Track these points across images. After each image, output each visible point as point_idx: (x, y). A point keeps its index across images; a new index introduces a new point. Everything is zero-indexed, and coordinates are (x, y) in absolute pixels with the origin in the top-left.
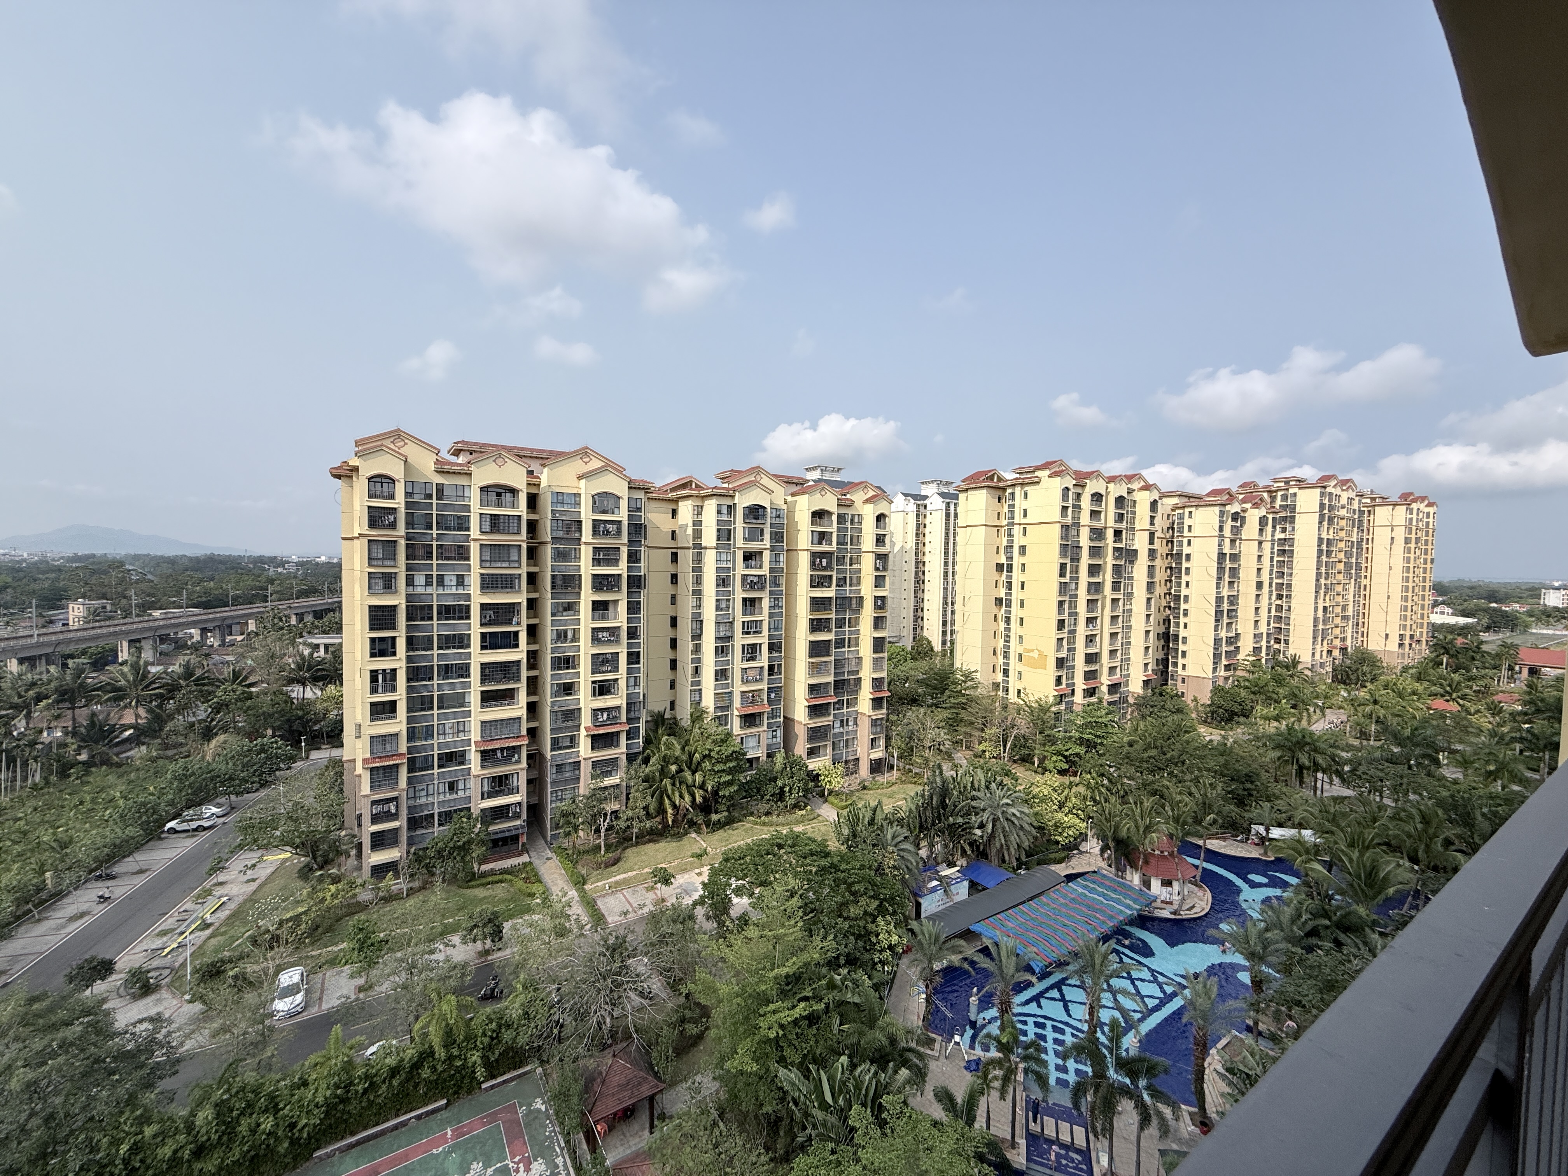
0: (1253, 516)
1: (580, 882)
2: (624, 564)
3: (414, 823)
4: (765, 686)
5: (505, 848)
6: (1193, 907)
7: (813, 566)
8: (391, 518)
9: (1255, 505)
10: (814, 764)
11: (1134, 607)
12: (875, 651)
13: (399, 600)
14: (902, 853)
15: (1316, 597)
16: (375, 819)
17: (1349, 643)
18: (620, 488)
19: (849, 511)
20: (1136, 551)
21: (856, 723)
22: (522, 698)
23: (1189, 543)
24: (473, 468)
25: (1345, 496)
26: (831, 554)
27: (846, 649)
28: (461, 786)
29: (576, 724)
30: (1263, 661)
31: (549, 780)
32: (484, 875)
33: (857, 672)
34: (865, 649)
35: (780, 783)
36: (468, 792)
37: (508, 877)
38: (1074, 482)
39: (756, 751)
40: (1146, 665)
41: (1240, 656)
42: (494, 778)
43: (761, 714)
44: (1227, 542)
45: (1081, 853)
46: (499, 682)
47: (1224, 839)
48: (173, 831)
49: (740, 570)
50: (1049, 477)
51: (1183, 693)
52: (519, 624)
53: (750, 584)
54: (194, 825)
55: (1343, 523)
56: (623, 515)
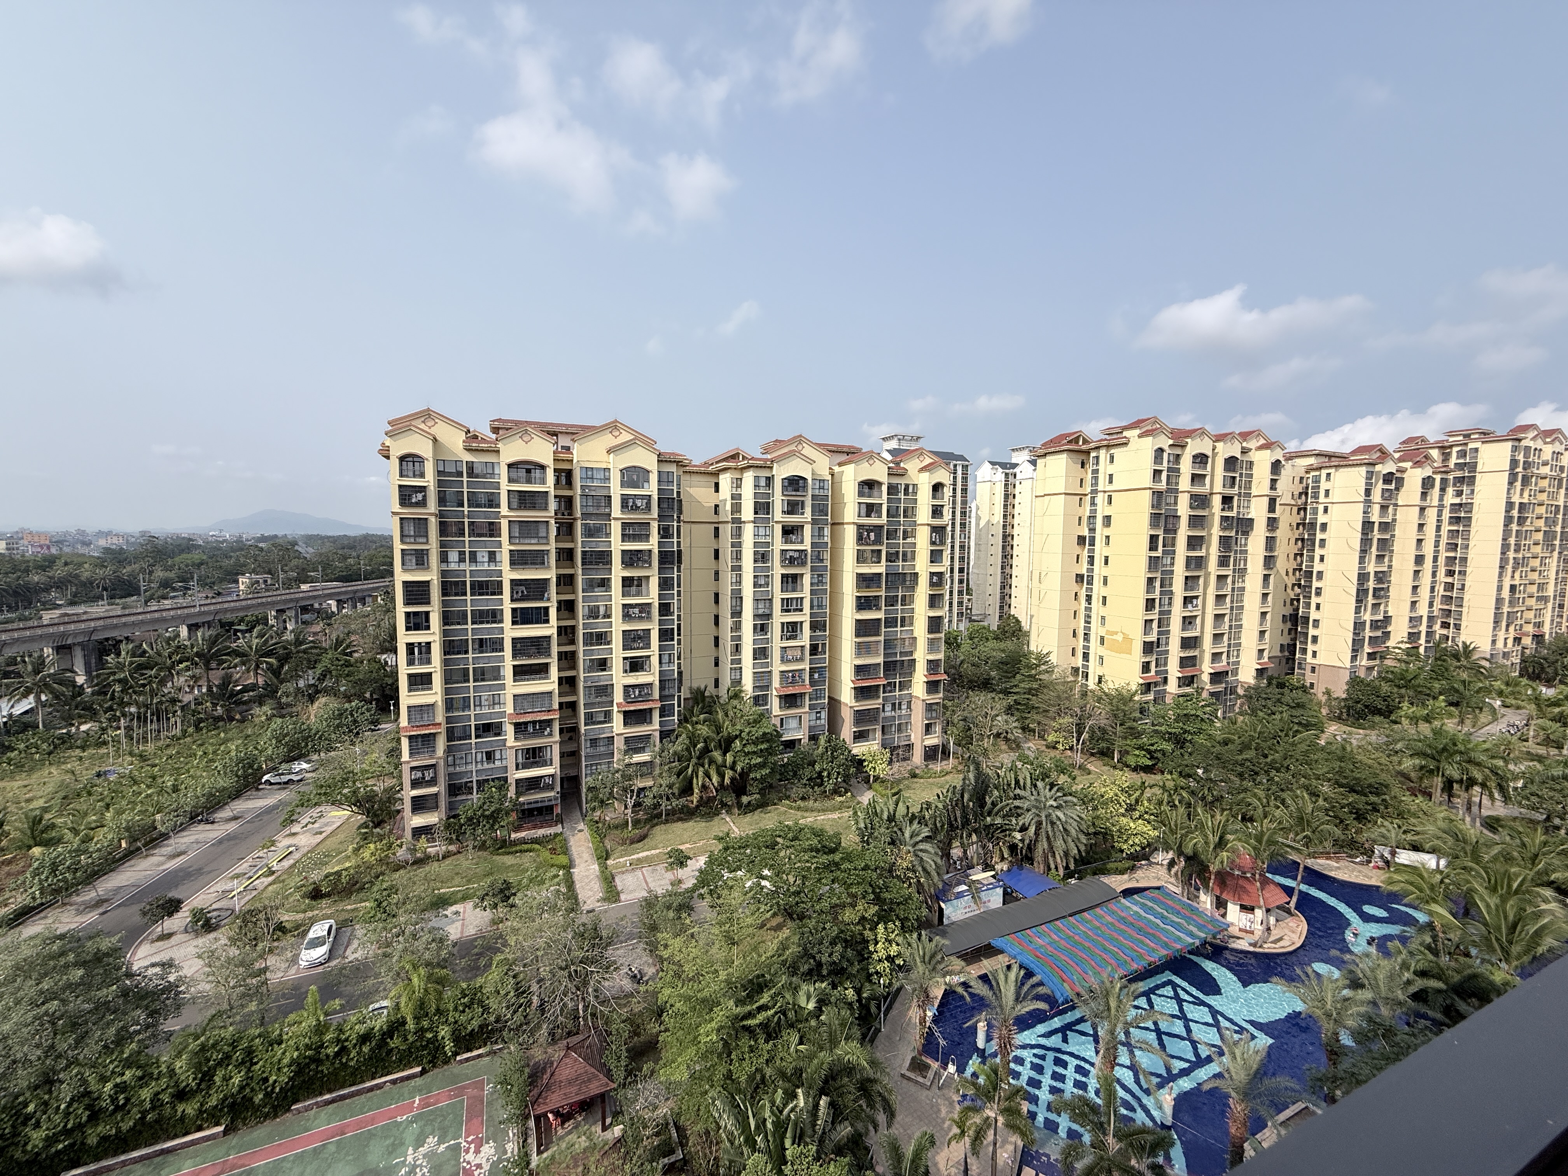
0: (1414, 477)
1: (603, 856)
2: (654, 539)
3: (454, 789)
4: (806, 666)
5: (541, 818)
6: (1281, 939)
7: (860, 539)
8: (420, 496)
9: (1417, 464)
10: (859, 749)
11: (1248, 585)
12: (930, 631)
13: (432, 576)
14: (920, 854)
15: (1501, 575)
16: (415, 784)
17: (1546, 629)
18: (650, 462)
19: (903, 481)
20: (1252, 520)
21: (909, 707)
22: (554, 673)
23: (1326, 510)
24: (500, 445)
25: (1547, 452)
26: (880, 527)
27: (899, 629)
28: (498, 756)
29: (609, 699)
30: (1422, 650)
31: (583, 754)
32: (515, 843)
33: (911, 653)
34: (920, 629)
35: (817, 767)
36: (504, 762)
37: (537, 846)
38: (1171, 442)
39: (797, 732)
40: (1261, 651)
41: (1391, 643)
42: (528, 749)
43: (802, 695)
44: (1376, 508)
45: (1151, 864)
46: (530, 656)
47: (1338, 859)
48: (268, 782)
49: (778, 544)
50: (1140, 436)
51: (1312, 684)
52: (549, 599)
53: (790, 560)
54: (285, 778)
55: (1545, 483)
56: (652, 488)
